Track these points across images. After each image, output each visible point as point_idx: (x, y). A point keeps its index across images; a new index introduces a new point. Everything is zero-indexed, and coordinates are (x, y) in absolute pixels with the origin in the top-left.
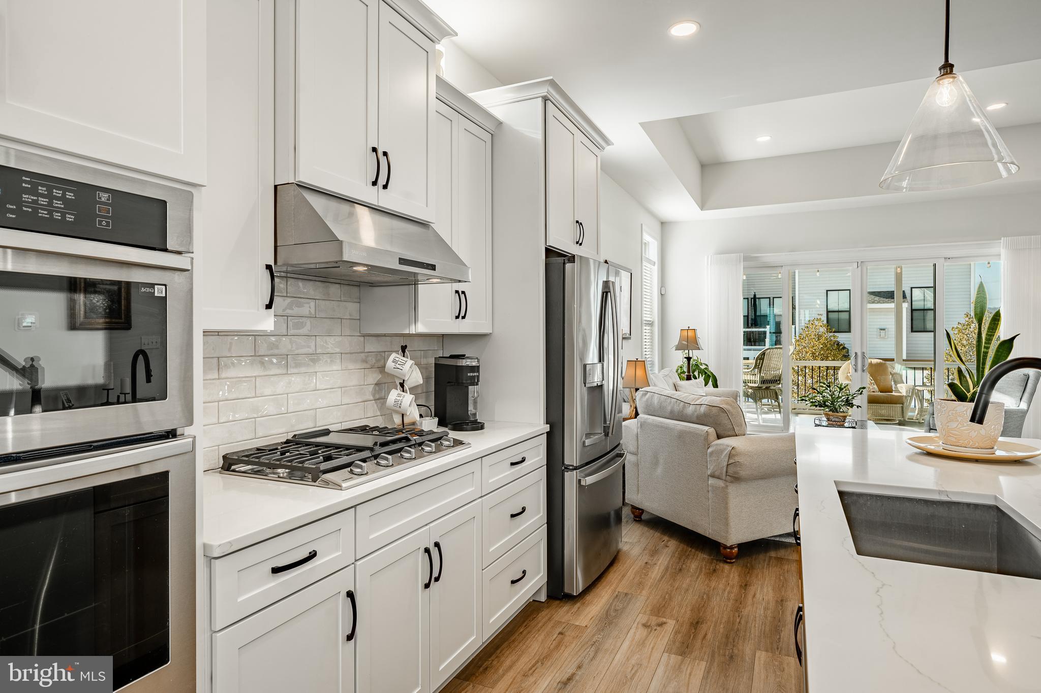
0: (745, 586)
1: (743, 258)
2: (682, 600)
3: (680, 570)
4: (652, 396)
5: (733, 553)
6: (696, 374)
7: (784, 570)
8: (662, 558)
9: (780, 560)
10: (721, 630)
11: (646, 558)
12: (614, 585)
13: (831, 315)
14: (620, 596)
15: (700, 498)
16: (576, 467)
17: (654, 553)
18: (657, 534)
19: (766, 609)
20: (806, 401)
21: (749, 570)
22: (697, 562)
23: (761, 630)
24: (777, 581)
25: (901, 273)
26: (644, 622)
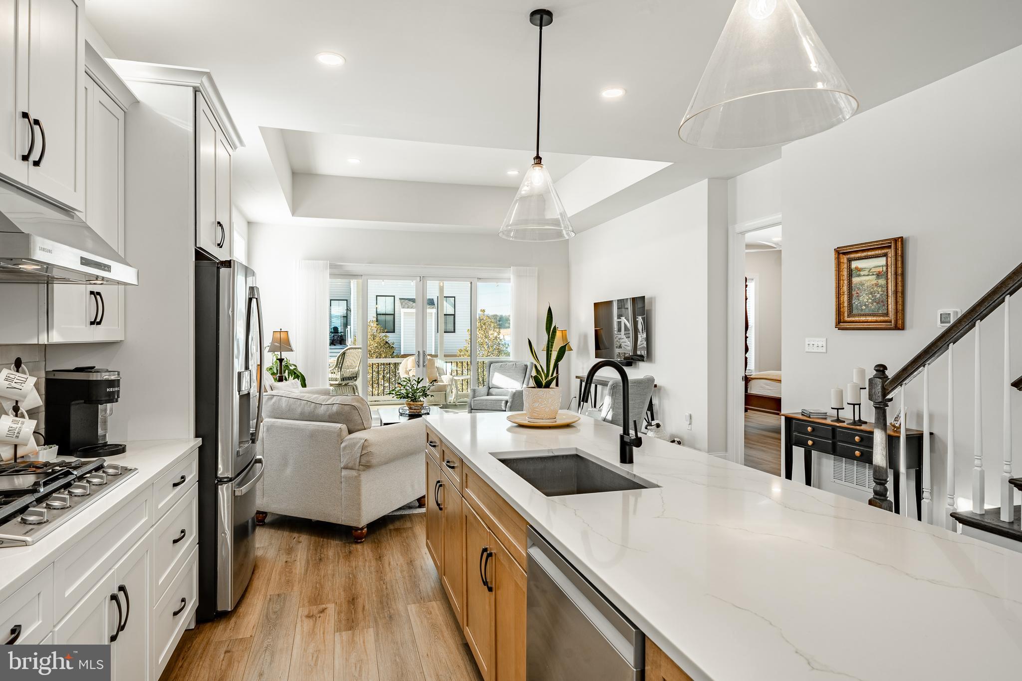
0: (380, 558)
1: (330, 265)
2: (333, 585)
3: (320, 559)
4: (280, 400)
5: (363, 533)
6: (286, 374)
7: (404, 537)
8: (299, 553)
9: (397, 530)
10: (375, 599)
11: (284, 558)
12: (263, 591)
13: (380, 317)
14: (273, 599)
15: (333, 490)
16: (231, 478)
17: (290, 551)
18: (286, 534)
19: (402, 571)
20: (393, 394)
21: (378, 544)
22: (333, 548)
23: (404, 589)
24: (402, 547)
25: (443, 286)
26: (306, 613)
